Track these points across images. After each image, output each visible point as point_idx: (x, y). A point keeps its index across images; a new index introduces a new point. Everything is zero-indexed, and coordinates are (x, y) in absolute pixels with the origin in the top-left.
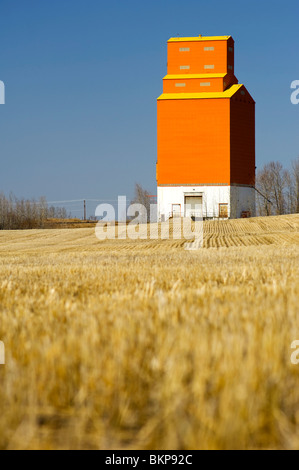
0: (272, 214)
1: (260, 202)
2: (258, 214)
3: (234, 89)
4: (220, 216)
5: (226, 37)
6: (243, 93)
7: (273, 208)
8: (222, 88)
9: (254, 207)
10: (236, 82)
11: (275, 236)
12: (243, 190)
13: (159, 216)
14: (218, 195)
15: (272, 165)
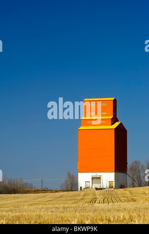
0: (136, 187)
1: (129, 181)
2: (128, 186)
3: (117, 124)
4: (110, 188)
5: (113, 99)
6: (121, 126)
7: (136, 184)
8: (110, 124)
9: (126, 183)
10: (118, 121)
11: (137, 198)
12: (121, 175)
13: (79, 188)
14: (108, 178)
15: (136, 162)
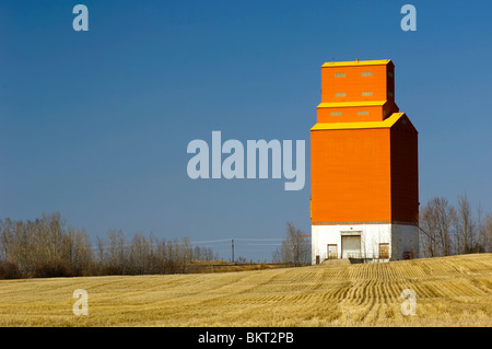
0: (438, 255)
1: (423, 241)
2: (421, 253)
3: (395, 117)
4: (380, 257)
5: (386, 62)
6: (404, 122)
7: (439, 248)
8: (381, 116)
9: (418, 251)
10: (397, 110)
12: (406, 229)
13: (314, 258)
14: (377, 235)
15: (437, 201)
